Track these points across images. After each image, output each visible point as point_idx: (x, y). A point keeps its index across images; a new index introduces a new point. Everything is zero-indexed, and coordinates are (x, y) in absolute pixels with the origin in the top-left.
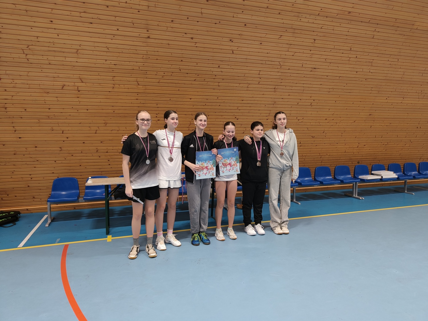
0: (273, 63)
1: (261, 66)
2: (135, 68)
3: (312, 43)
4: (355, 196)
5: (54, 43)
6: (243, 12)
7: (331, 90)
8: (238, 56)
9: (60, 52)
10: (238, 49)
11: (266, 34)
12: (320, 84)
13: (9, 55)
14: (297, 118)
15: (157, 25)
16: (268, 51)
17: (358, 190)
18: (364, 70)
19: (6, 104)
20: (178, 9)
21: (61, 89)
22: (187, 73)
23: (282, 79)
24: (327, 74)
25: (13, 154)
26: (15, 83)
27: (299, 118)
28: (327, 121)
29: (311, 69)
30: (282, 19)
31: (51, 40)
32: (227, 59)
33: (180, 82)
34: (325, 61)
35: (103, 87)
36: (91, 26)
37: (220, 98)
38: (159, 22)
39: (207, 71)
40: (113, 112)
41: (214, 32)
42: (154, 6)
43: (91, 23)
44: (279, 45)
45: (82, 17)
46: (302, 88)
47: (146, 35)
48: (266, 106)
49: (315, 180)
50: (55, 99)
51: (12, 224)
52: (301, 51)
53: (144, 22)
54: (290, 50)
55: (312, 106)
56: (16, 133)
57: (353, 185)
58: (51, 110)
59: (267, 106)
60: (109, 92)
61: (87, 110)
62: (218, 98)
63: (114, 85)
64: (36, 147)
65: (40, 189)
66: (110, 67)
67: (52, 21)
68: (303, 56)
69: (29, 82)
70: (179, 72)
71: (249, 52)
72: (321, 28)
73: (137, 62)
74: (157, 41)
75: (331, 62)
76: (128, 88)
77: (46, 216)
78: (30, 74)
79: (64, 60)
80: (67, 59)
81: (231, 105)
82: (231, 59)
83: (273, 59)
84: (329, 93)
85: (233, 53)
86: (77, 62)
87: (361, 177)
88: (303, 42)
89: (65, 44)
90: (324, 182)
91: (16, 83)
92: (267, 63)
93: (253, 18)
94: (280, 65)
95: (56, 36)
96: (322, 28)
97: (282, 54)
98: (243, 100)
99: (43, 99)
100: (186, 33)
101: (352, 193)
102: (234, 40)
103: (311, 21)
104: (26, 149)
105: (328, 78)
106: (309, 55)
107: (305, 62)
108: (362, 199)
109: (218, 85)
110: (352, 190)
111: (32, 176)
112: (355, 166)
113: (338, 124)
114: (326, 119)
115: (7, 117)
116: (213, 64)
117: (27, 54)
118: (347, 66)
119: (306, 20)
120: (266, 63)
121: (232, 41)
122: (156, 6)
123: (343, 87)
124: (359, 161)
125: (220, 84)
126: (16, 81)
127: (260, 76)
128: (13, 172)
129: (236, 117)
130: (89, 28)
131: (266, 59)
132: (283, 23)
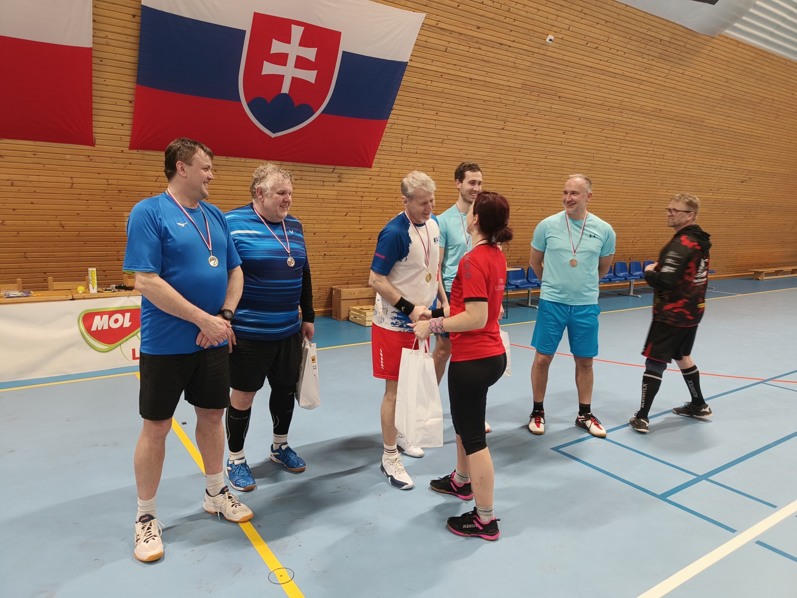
3: (624, 136)
5: (429, 133)
7: (626, 182)
8: (564, 148)
10: (566, 141)
11: (593, 127)
12: (619, 176)
13: (389, 144)
15: (513, 118)
16: (589, 143)
18: (656, 163)
19: (364, 192)
22: (519, 163)
25: (348, 247)
29: (615, 161)
31: (428, 131)
32: (555, 150)
33: (510, 171)
34: (629, 154)
36: (465, 117)
38: (517, 115)
39: (535, 161)
41: (555, 125)
43: (466, 115)
44: (598, 138)
47: (502, 127)
52: (614, 143)
54: (606, 142)
62: (535, 188)
68: (614, 148)
70: (514, 162)
73: (484, 152)
74: (508, 132)
75: (633, 154)
78: (396, 162)
79: (430, 149)
80: (433, 149)
81: (543, 195)
82: (558, 151)
83: (590, 151)
84: (624, 185)
85: (561, 145)
86: (438, 151)
88: (618, 135)
89: (437, 134)
91: (381, 172)
92: (585, 154)
95: (433, 127)
96: (636, 123)
97: (598, 146)
100: (532, 126)
102: (567, 133)
103: (630, 116)
106: (618, 148)
107: (613, 154)
109: (539, 175)
116: (542, 154)
117: (403, 144)
118: (645, 158)
119: (626, 116)
121: (564, 134)
125: (541, 174)
126: (382, 170)
131: (586, 150)
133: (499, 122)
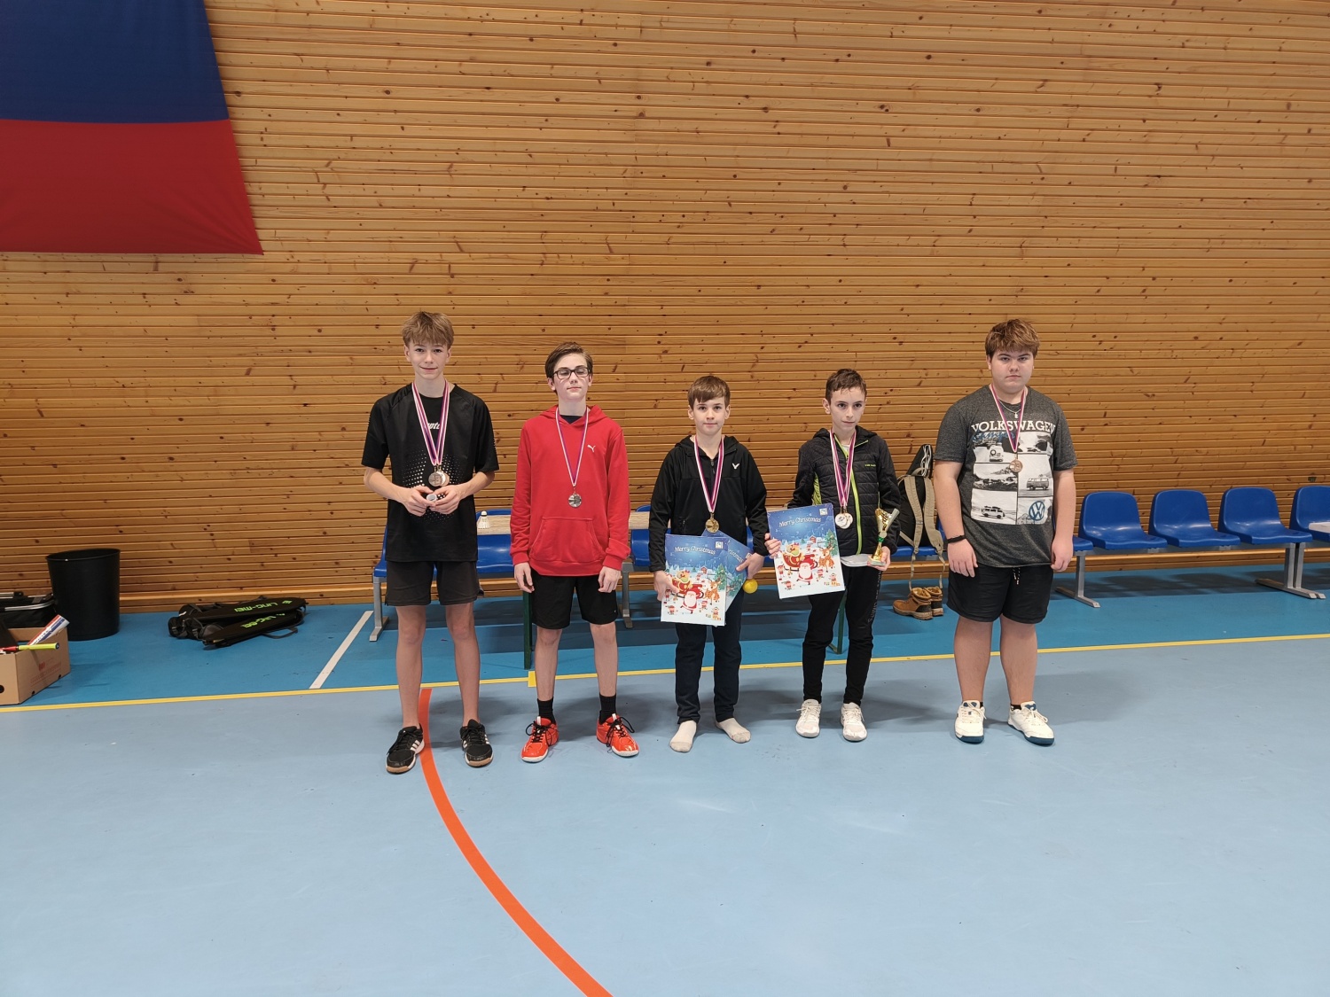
0: (1016, 168)
1: (979, 178)
2: (602, 204)
3: (1150, 96)
4: (1294, 586)
5: (391, 149)
6: (921, 18)
7: (1215, 243)
8: (903, 154)
9: (408, 171)
10: (905, 132)
11: (996, 79)
12: (1177, 226)
13: (282, 188)
14: (1094, 336)
15: (665, 79)
16: (1001, 132)
17: (1304, 570)
19: (273, 316)
20: (725, 27)
21: (407, 271)
22: (751, 213)
23: (1046, 217)
24: (1201, 193)
25: (290, 448)
26: (295, 260)
27: (1100, 337)
28: (1198, 344)
29: (1144, 181)
30: (1049, 29)
31: (386, 143)
32: (871, 165)
33: (728, 238)
34: (1196, 152)
35: (515, 262)
36: (487, 95)
37: (846, 281)
38: (672, 68)
39: (809, 202)
40: (540, 332)
41: (832, 85)
42: (658, 25)
43: (488, 88)
44: (1036, 110)
45: (463, 74)
46: (1115, 242)
47: (635, 111)
48: (991, 302)
49: (1152, 532)
50: (393, 300)
51: (287, 631)
52: (1112, 124)
53: (629, 73)
54: (1075, 123)
55: (1146, 296)
56: (296, 392)
57: (1288, 550)
58: (382, 330)
59: (995, 300)
60: (532, 275)
61: (473, 326)
62: (840, 281)
63: (545, 257)
64: (344, 429)
65: (353, 543)
66: (536, 207)
67: (388, 92)
68: (1119, 139)
69: (330, 257)
70: (728, 209)
71: (940, 137)
72: (1181, 45)
73: (607, 188)
74: (664, 125)
75: (1218, 153)
76: (583, 264)
77: (367, 615)
78: (333, 235)
79: (417, 193)
80: (426, 191)
81: (882, 300)
82: (883, 165)
83: (1018, 157)
84: (1208, 254)
85: (889, 146)
86: (449, 196)
87: (1315, 526)
88: (1118, 95)
89: (419, 149)
90: (1181, 541)
91: (299, 262)
92: (998, 168)
93: (954, 34)
94: (1041, 173)
95: (397, 131)
96: (1187, 44)
97: (1046, 138)
98: (918, 286)
99: (361, 300)
100: (747, 97)
101: (1283, 577)
102: (895, 107)
103: (1145, 26)
104: (321, 435)
105: (1207, 203)
106: (1137, 136)
107: (1124, 159)
108: (1318, 598)
109: (842, 243)
110: (1281, 568)
111: (333, 506)
112: (1298, 491)
113: (1238, 353)
114: (1196, 338)
115: (275, 352)
116: (826, 180)
117: (325, 184)
118: (1275, 162)
119: (1131, 25)
120: (995, 170)
121: (887, 110)
122: (664, 24)
123: (1259, 233)
124: (1313, 474)
125: (848, 240)
126: (298, 256)
127: (975, 211)
128: (288, 497)
129: (895, 338)
130: (481, 101)
132: (1052, 42)
133: (616, 98)
